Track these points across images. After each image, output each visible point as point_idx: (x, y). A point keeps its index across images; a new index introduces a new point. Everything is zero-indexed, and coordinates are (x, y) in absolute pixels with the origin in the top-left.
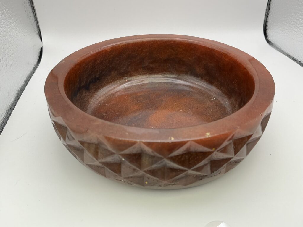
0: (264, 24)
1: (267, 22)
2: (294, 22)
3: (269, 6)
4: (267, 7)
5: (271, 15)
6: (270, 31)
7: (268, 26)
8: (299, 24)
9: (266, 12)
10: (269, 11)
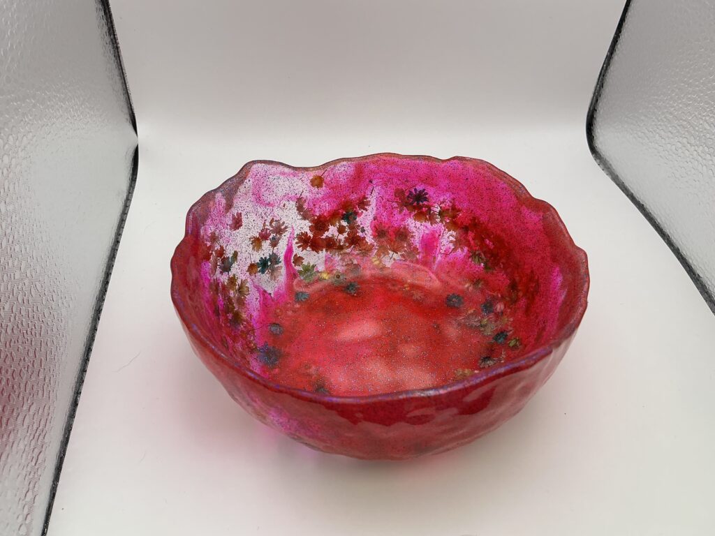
0: (589, 112)
1: (596, 110)
2: (644, 133)
3: (603, 79)
4: (599, 79)
5: (605, 100)
6: (599, 130)
7: (598, 119)
8: (651, 143)
9: (595, 90)
10: (602, 89)
